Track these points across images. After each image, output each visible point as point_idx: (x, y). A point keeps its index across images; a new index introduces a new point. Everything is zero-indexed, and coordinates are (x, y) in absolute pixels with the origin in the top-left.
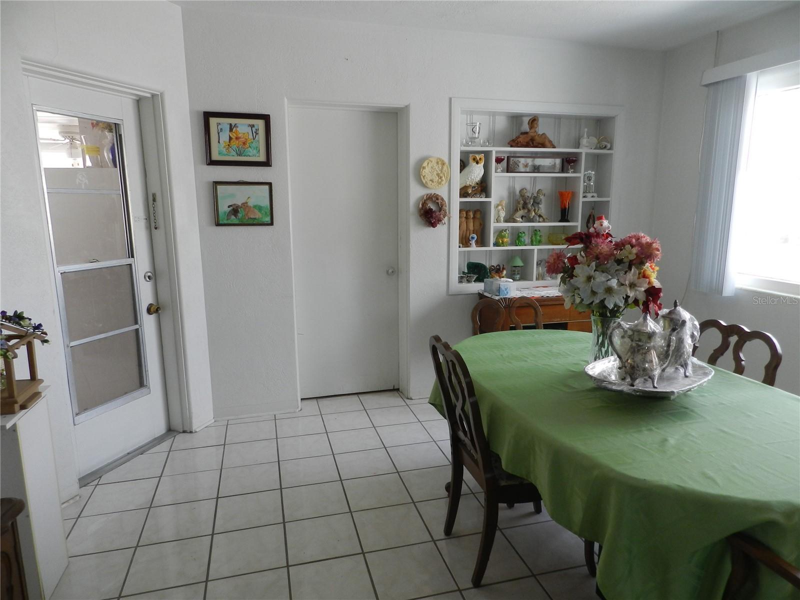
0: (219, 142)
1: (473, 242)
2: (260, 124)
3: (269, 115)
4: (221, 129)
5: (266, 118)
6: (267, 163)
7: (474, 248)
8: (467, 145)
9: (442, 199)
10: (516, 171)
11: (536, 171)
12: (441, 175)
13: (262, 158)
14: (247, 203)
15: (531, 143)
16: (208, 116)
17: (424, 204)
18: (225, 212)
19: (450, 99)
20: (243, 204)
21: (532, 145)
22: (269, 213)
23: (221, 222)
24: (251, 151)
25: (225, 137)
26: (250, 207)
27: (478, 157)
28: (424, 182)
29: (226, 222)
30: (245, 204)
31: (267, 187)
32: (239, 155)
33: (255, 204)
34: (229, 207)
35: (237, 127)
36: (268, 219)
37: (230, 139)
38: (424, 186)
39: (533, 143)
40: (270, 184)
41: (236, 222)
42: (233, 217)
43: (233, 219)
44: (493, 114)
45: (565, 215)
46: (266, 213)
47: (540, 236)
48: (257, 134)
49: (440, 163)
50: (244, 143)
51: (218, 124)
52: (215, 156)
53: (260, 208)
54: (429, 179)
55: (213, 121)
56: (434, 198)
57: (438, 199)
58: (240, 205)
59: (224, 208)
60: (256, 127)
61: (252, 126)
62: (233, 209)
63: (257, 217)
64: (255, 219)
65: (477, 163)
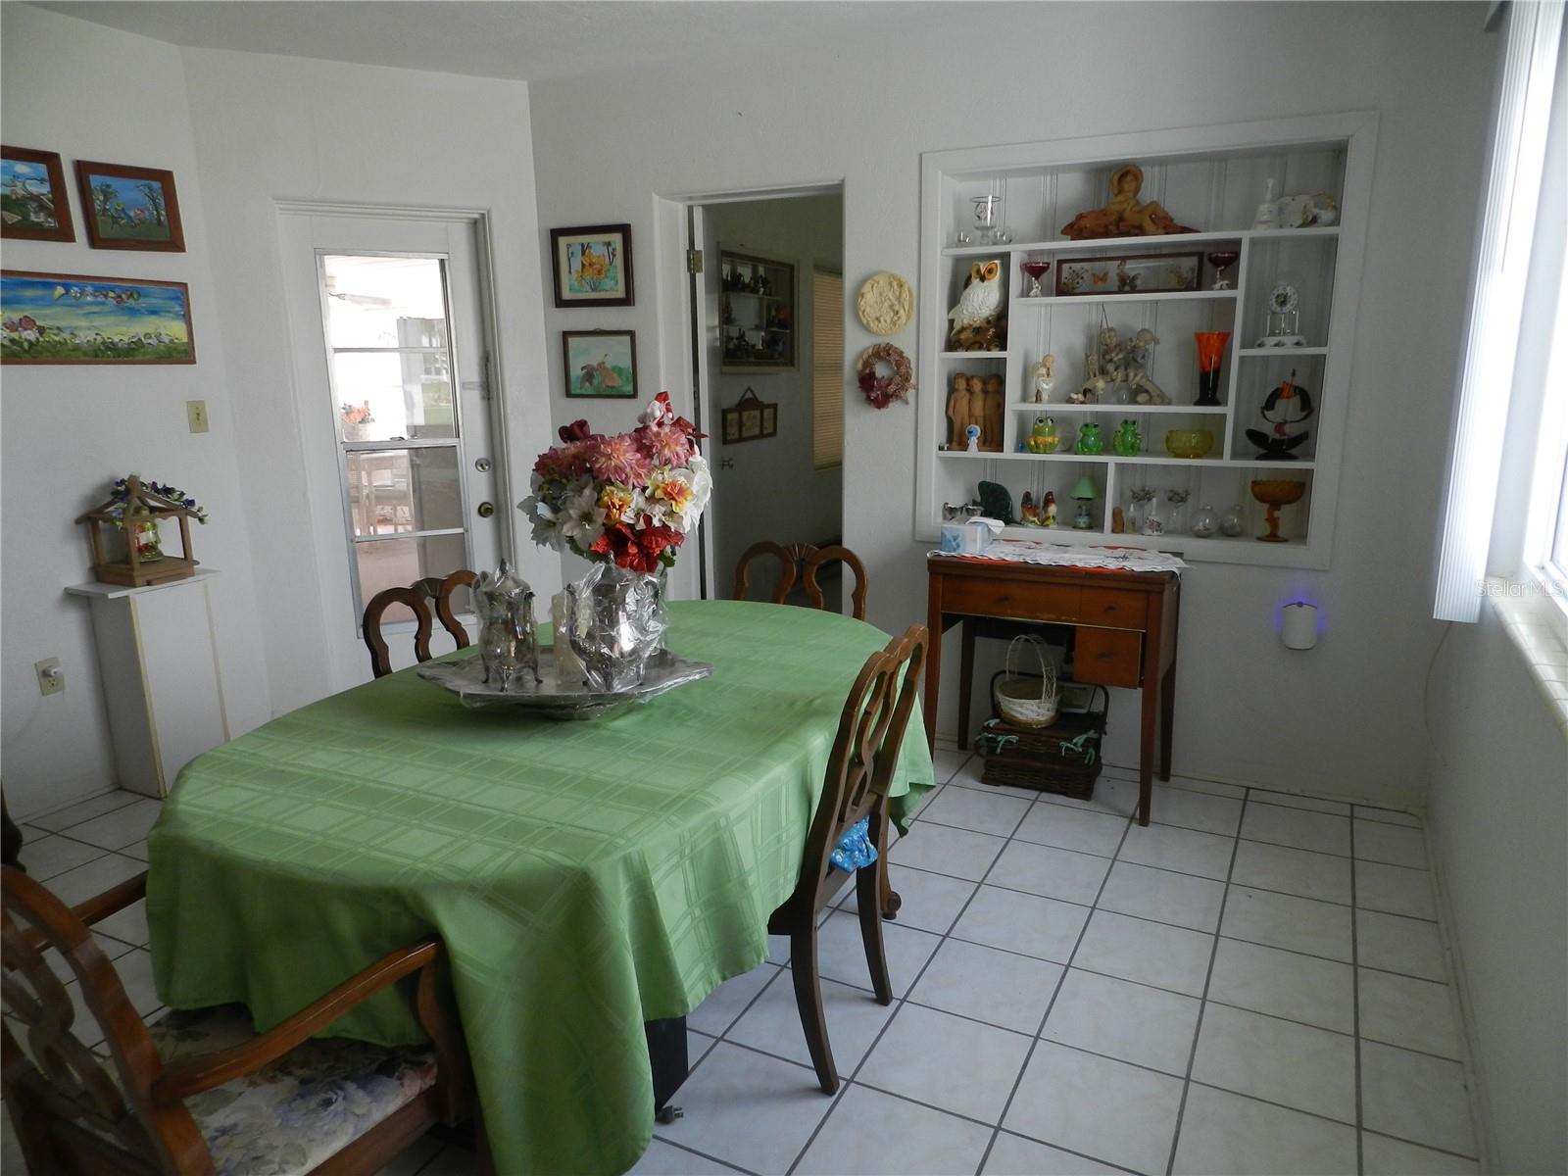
0: (570, 272)
1: (973, 442)
2: (616, 239)
3: (629, 225)
4: (572, 253)
5: (625, 230)
6: (627, 300)
7: (974, 450)
8: (960, 243)
9: (901, 354)
10: (1077, 291)
11: (1127, 288)
12: (897, 308)
13: (620, 293)
14: (603, 363)
15: (1112, 228)
16: (556, 234)
17: (867, 364)
18: (578, 378)
19: (921, 155)
20: (599, 365)
21: (1116, 232)
22: (631, 378)
23: (573, 392)
24: (608, 283)
25: (576, 265)
26: (607, 369)
27: (983, 268)
28: (865, 322)
29: (578, 392)
30: (601, 364)
31: (627, 338)
32: (594, 290)
33: (614, 364)
34: (583, 369)
35: (591, 248)
36: (629, 389)
37: (583, 265)
38: (866, 328)
39: (1118, 227)
40: (631, 334)
41: (590, 391)
42: (587, 384)
43: (588, 388)
44: (1055, 170)
45: (1209, 389)
46: (627, 379)
47: (1136, 435)
48: (614, 255)
49: (895, 284)
50: (600, 272)
51: (569, 246)
52: (566, 295)
53: (618, 370)
54: (874, 316)
55: (563, 241)
56: (884, 353)
57: (889, 355)
58: (595, 364)
59: (576, 371)
60: (613, 245)
61: (608, 244)
62: (587, 372)
63: (616, 385)
64: (613, 387)
65: (983, 279)
